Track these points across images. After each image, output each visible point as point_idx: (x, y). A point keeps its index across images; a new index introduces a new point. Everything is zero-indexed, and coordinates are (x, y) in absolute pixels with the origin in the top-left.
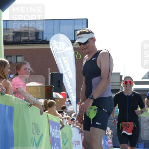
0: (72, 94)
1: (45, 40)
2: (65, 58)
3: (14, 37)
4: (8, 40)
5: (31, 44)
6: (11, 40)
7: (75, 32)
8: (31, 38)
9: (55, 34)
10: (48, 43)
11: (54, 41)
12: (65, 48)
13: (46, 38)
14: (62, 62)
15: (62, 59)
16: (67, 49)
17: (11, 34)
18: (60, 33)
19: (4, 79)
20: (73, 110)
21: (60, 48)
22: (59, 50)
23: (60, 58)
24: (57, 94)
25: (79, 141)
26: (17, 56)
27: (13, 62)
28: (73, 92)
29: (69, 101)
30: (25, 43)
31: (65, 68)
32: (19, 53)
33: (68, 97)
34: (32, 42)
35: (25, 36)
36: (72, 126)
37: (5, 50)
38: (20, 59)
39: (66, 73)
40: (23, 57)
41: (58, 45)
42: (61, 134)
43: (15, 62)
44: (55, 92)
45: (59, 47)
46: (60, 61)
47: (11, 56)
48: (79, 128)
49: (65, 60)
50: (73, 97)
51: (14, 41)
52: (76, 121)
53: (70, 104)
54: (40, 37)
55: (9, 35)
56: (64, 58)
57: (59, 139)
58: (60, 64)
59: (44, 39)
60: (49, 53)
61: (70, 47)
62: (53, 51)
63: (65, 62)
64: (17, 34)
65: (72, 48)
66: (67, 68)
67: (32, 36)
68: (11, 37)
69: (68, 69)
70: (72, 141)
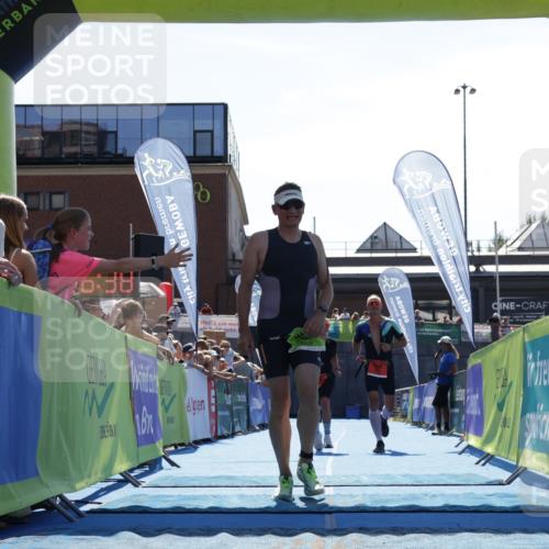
0: (188, 288)
1: (121, 155)
2: (172, 198)
3: (44, 146)
4: (29, 154)
5: (87, 163)
6: (38, 153)
7: (195, 136)
8: (86, 150)
9: (146, 139)
10: (130, 161)
11: (146, 155)
12: (171, 173)
13: (124, 150)
14: (166, 207)
15: (164, 202)
16: (176, 176)
17: (37, 138)
18: (158, 136)
20: (188, 326)
21: (160, 174)
22: (157, 178)
23: (158, 200)
25: (203, 401)
26: (51, 194)
27: (41, 207)
28: (189, 283)
29: (181, 305)
30: (72, 160)
31: (172, 222)
32: (55, 186)
33: (178, 295)
34: (90, 160)
35: (72, 145)
36: (185, 364)
37: (19, 178)
38: (58, 201)
40: (67, 195)
41: (155, 166)
42: (158, 384)
43: (47, 207)
45: (157, 171)
46: (160, 207)
47: (38, 194)
48: (203, 371)
49: (172, 202)
50: (190, 295)
51: (46, 156)
52: (196, 350)
53: (184, 311)
54: (110, 148)
56: (170, 199)
57: (155, 395)
58: (158, 213)
59: (120, 151)
60: (133, 185)
61: (182, 172)
62: (144, 181)
63: (173, 207)
64: (52, 138)
65: (189, 174)
66: (176, 223)
67: (89, 145)
68: (37, 145)
69: (180, 226)
70: (186, 402)
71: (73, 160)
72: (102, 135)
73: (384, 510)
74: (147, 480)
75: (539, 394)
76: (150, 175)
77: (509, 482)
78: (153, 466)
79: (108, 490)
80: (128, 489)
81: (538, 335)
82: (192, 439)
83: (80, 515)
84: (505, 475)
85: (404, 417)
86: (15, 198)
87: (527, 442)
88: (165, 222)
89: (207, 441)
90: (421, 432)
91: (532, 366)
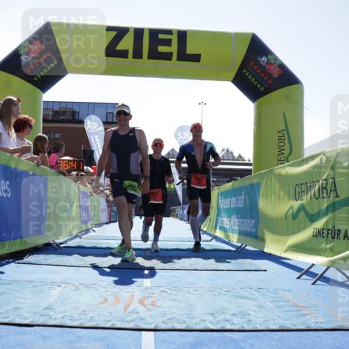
3: (53, 116)
4: (48, 118)
5: (68, 122)
6: (51, 118)
7: (107, 114)
8: (68, 118)
9: (89, 115)
10: (83, 122)
11: (89, 121)
12: (97, 127)
13: (82, 118)
14: (95, 140)
15: (94, 137)
16: (99, 129)
17: (51, 113)
18: (94, 114)
19: (42, 152)
22: (92, 129)
23: (92, 137)
24: (89, 168)
26: (55, 133)
27: (51, 138)
31: (97, 145)
32: (56, 130)
35: (63, 116)
36: (100, 196)
37: (43, 127)
38: (57, 136)
39: (97, 150)
40: (60, 133)
41: (91, 125)
43: (53, 138)
44: (86, 166)
47: (50, 132)
48: (106, 199)
51: (53, 120)
54: (76, 117)
55: (48, 114)
56: (96, 137)
58: (92, 141)
59: (80, 119)
60: (83, 131)
62: (87, 130)
63: (97, 140)
64: (56, 113)
67: (69, 116)
68: (50, 115)
70: (100, 209)
71: (63, 121)
72: (74, 113)
73: (167, 250)
74: (84, 236)
75: (222, 211)
76: (89, 128)
77: (211, 240)
78: (87, 231)
79: (71, 239)
80: (78, 239)
81: (223, 190)
82: (101, 222)
83: (60, 248)
84: (209, 238)
85: (177, 217)
86: (41, 134)
87: (218, 227)
88: (94, 145)
89: (107, 223)
90: (182, 222)
91: (220, 201)
